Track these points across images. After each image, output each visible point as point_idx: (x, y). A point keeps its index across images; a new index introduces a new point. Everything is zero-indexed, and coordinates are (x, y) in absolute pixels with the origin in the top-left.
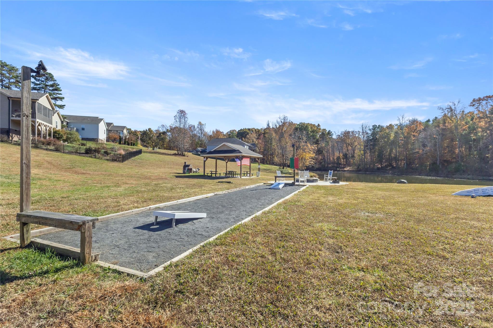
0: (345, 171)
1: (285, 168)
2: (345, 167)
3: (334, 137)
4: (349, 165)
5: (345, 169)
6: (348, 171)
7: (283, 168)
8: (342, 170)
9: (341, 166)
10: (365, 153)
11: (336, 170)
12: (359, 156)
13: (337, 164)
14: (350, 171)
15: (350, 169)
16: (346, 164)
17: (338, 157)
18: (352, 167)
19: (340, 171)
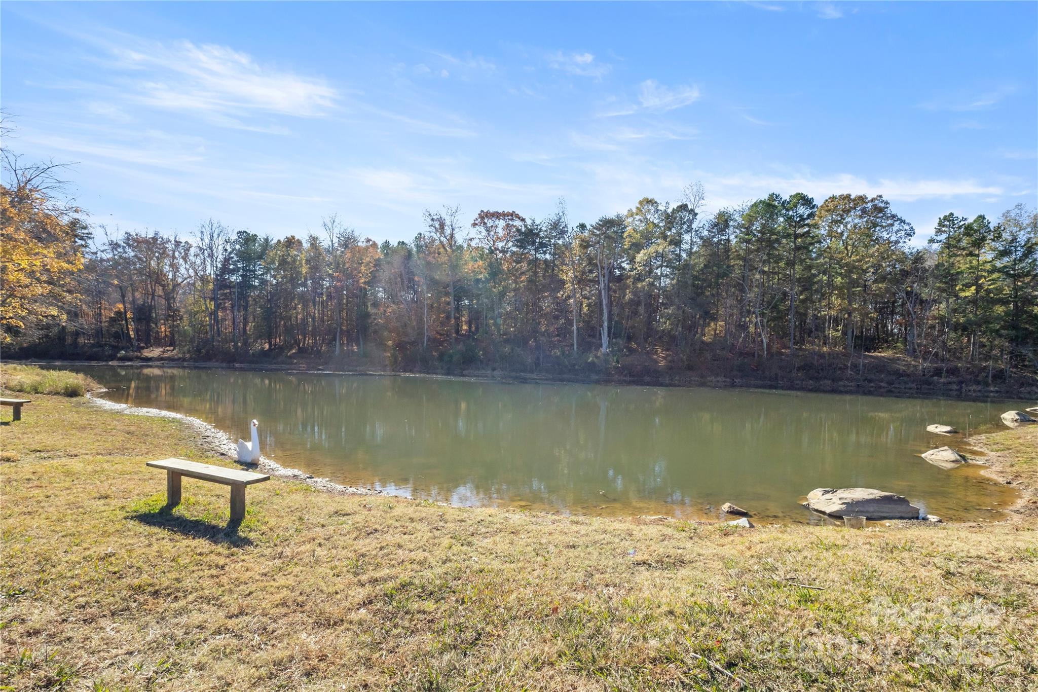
0: (149, 359)
2: (147, 348)
5: (147, 353)
6: (159, 359)
8: (138, 358)
9: (132, 345)
10: (218, 307)
11: (113, 357)
12: (192, 314)
13: (117, 336)
14: (170, 359)
15: (166, 355)
16: (148, 338)
17: (118, 313)
18: (168, 348)
19: (130, 359)
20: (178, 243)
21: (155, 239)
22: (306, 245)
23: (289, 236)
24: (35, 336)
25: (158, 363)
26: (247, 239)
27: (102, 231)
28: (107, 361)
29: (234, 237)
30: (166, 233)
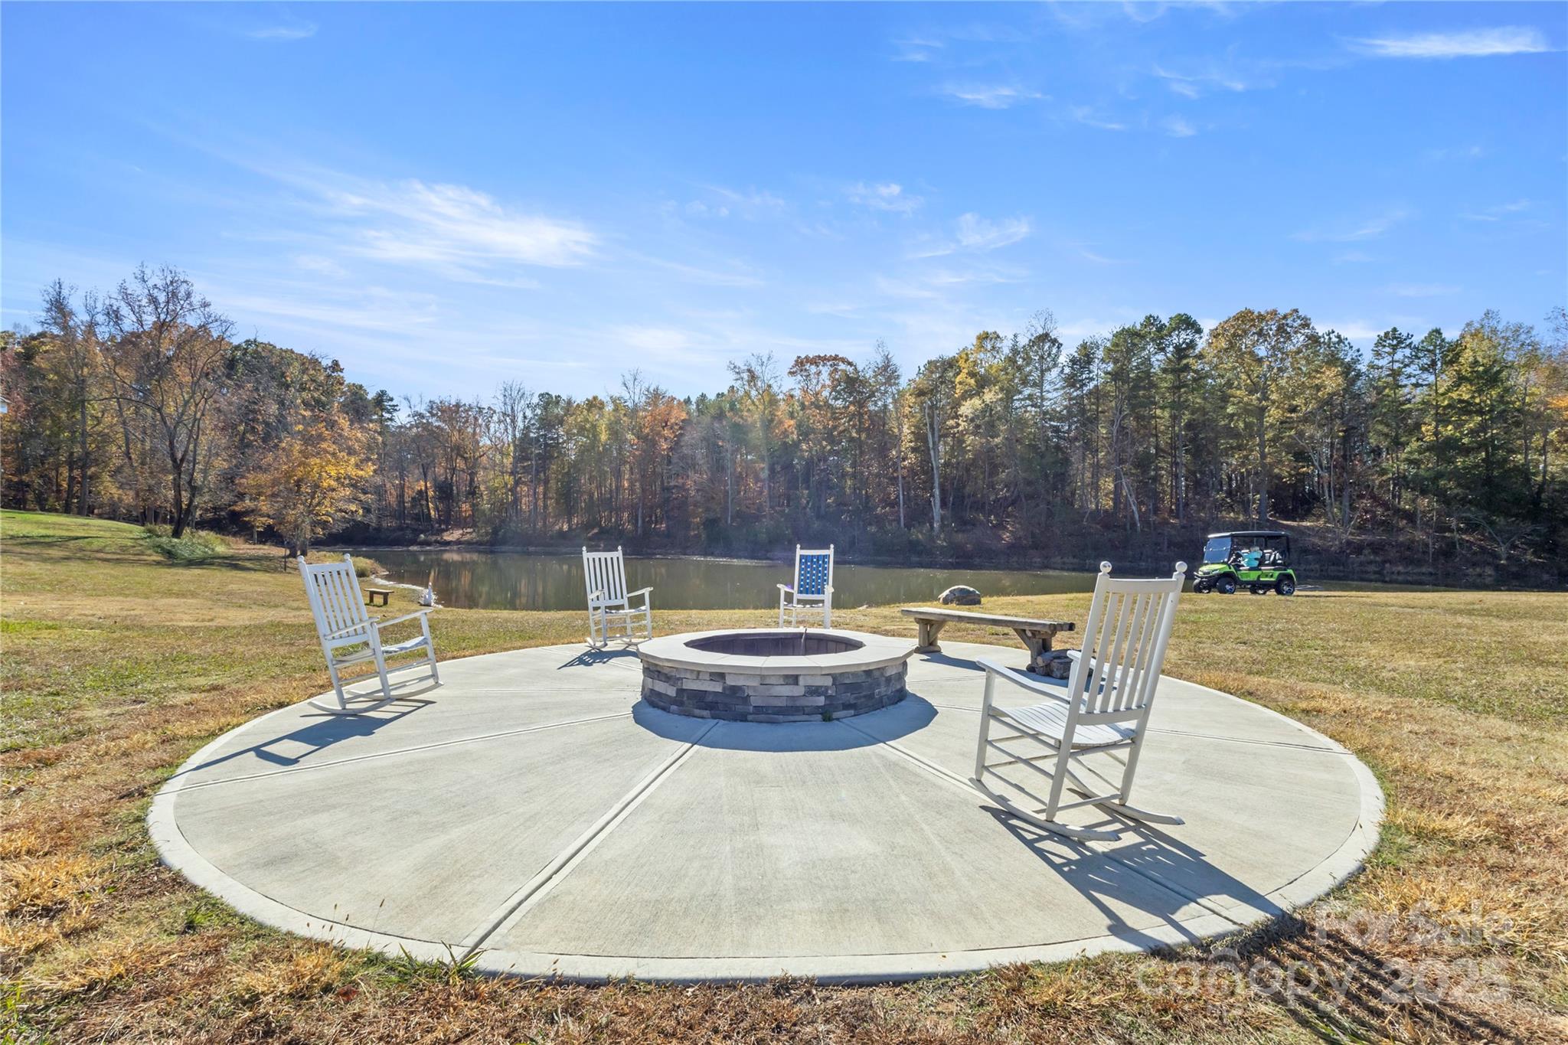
0: (448, 543)
1: (187, 530)
2: (447, 530)
3: (402, 417)
4: (461, 523)
5: (448, 537)
6: (458, 542)
7: (177, 533)
8: (437, 542)
9: (432, 527)
10: (517, 483)
11: (414, 542)
12: (493, 491)
13: (417, 518)
14: (469, 543)
15: (465, 538)
16: (449, 520)
17: (420, 492)
18: (469, 530)
19: (429, 544)
20: (480, 409)
21: (458, 406)
22: (609, 408)
23: (590, 398)
24: (338, 528)
25: (455, 548)
26: (548, 401)
27: (406, 403)
28: (408, 546)
29: (535, 400)
30: (467, 400)
